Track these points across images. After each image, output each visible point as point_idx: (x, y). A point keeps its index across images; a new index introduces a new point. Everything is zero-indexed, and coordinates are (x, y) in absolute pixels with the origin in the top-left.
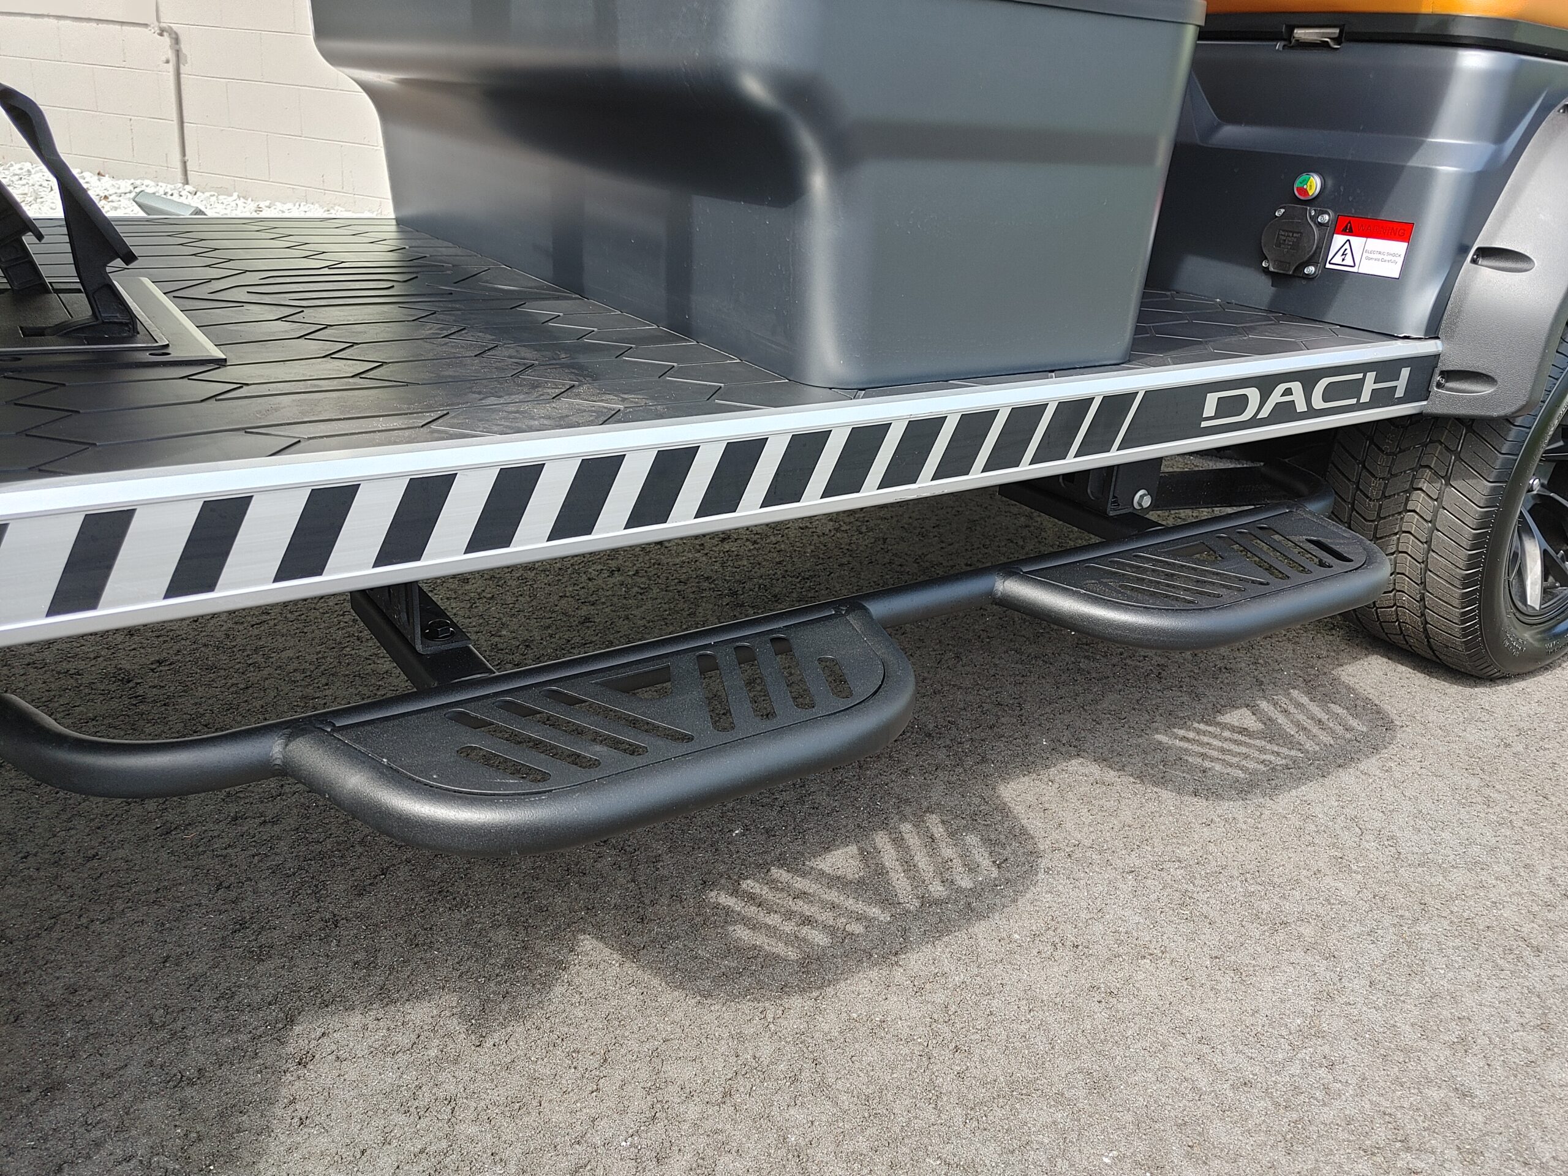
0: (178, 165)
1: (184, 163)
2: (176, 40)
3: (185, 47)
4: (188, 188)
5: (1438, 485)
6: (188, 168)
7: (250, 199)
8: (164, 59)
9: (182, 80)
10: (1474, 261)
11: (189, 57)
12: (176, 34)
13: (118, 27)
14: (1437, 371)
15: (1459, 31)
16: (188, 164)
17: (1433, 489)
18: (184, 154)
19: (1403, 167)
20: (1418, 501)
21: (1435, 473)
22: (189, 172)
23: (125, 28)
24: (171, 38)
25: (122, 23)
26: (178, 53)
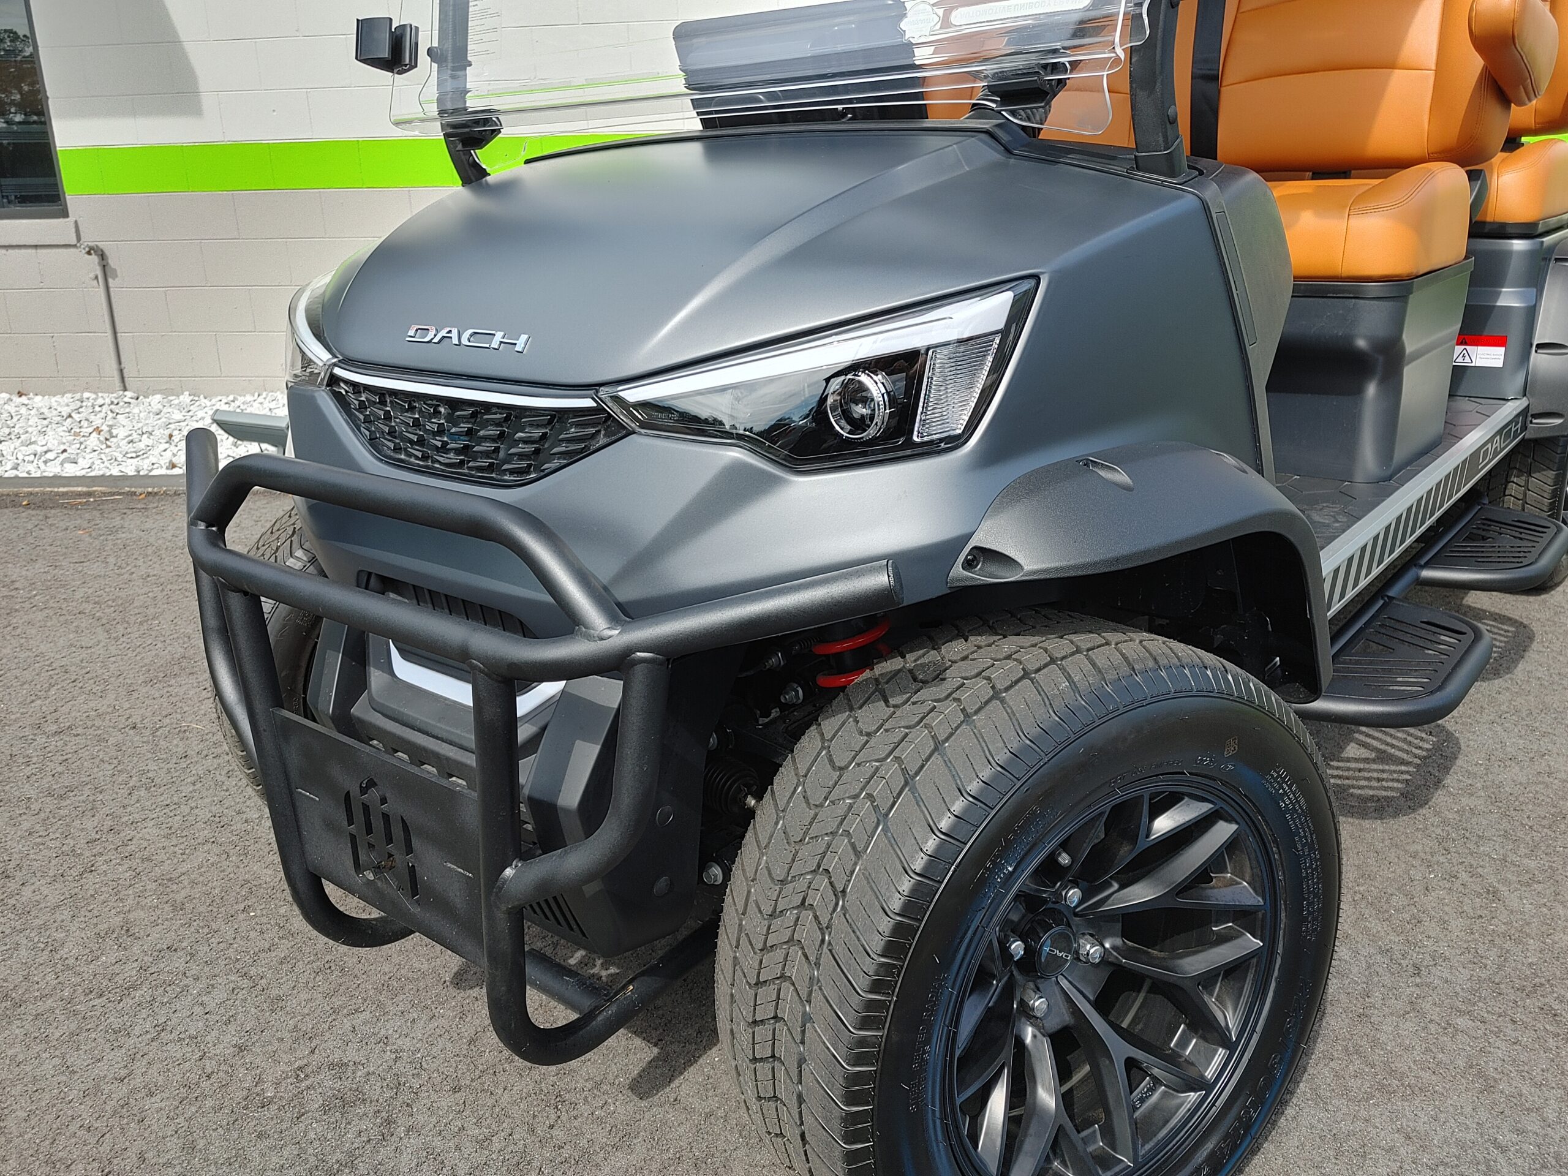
0: (116, 374)
1: (121, 371)
2: (102, 256)
3: (112, 262)
4: (129, 394)
5: (1524, 478)
6: (125, 375)
7: (202, 396)
8: (92, 275)
9: (112, 294)
10: (1536, 351)
11: (118, 271)
12: (102, 251)
13: (32, 251)
14: (1529, 414)
15: (1510, 230)
16: (125, 371)
17: (1521, 481)
18: (120, 363)
19: (1494, 306)
20: (1512, 489)
21: (1520, 471)
22: (126, 379)
23: (40, 251)
24: (98, 255)
25: (36, 247)
26: (104, 267)
